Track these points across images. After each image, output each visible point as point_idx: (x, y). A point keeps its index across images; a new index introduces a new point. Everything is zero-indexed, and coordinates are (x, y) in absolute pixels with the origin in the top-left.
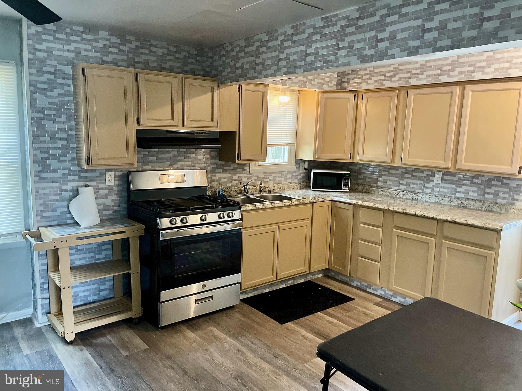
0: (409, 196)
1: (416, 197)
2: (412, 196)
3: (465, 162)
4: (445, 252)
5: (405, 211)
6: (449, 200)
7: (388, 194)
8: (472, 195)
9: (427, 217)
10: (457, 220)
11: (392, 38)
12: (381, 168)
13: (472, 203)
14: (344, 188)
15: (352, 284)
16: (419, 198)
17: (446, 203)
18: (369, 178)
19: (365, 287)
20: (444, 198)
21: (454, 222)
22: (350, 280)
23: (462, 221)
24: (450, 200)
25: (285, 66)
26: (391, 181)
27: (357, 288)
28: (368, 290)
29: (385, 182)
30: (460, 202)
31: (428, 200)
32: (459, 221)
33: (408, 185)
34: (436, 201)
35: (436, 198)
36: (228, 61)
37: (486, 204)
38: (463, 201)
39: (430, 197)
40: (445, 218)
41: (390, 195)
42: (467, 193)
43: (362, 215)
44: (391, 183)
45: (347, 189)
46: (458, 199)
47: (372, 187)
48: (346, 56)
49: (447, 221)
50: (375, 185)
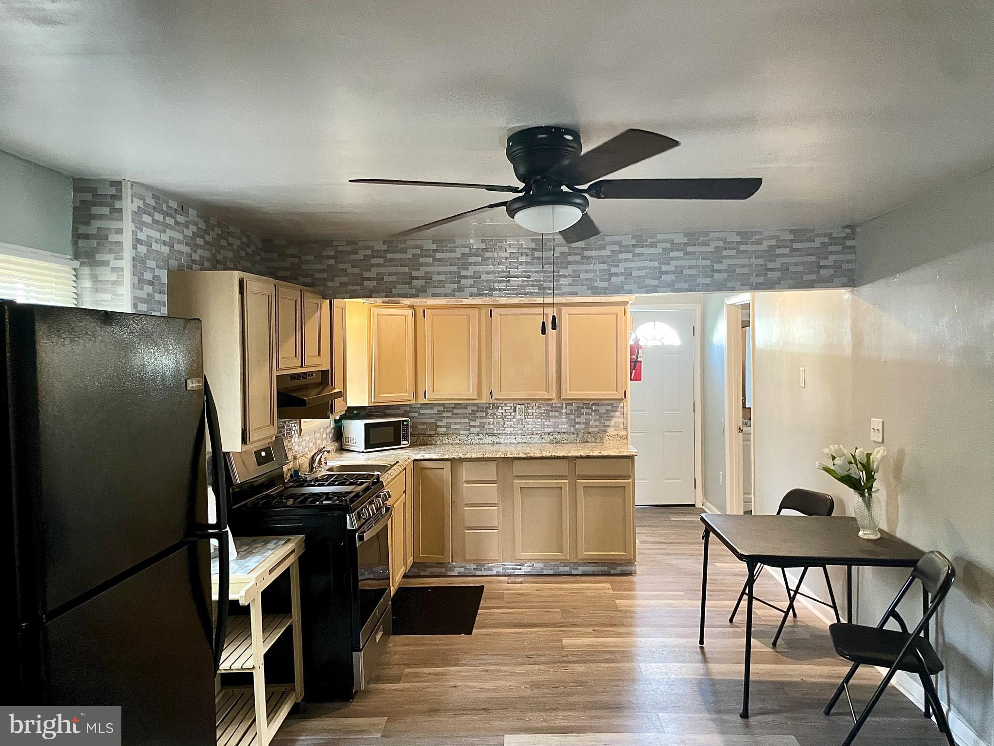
0: (489, 439)
1: (498, 441)
2: (492, 439)
3: (570, 391)
4: (580, 492)
5: (529, 455)
6: (539, 437)
7: (458, 442)
8: (564, 427)
9: (558, 456)
10: (591, 454)
11: (628, 274)
12: (441, 408)
13: (565, 436)
14: (404, 442)
15: (450, 573)
16: (501, 440)
17: (536, 440)
18: (422, 424)
19: (472, 571)
20: (533, 436)
21: (588, 457)
22: (446, 570)
23: (596, 453)
24: (541, 436)
25: (471, 286)
26: (457, 424)
27: (460, 575)
28: (478, 573)
29: (448, 426)
30: (552, 437)
31: (514, 441)
32: (593, 455)
33: (482, 426)
34: (524, 441)
35: (523, 437)
36: (341, 266)
37: (580, 436)
38: (555, 436)
39: (515, 437)
40: (579, 454)
41: (460, 442)
42: (556, 426)
43: (465, 473)
44: (458, 426)
45: (406, 442)
46: (549, 434)
47: (430, 436)
48: (570, 285)
49: (581, 457)
50: (434, 432)
